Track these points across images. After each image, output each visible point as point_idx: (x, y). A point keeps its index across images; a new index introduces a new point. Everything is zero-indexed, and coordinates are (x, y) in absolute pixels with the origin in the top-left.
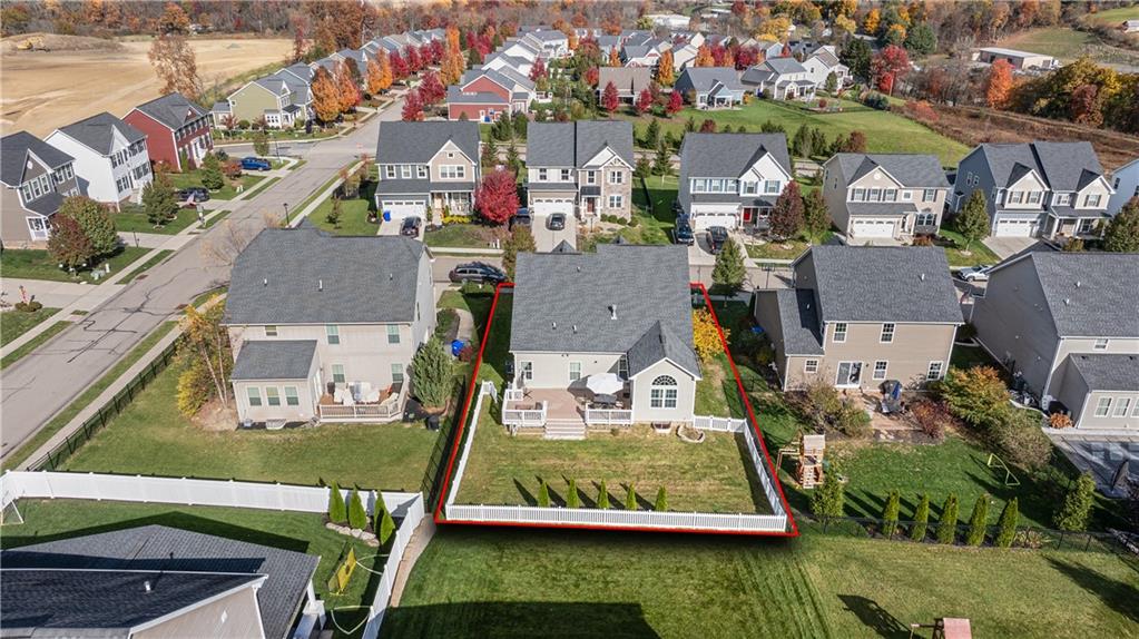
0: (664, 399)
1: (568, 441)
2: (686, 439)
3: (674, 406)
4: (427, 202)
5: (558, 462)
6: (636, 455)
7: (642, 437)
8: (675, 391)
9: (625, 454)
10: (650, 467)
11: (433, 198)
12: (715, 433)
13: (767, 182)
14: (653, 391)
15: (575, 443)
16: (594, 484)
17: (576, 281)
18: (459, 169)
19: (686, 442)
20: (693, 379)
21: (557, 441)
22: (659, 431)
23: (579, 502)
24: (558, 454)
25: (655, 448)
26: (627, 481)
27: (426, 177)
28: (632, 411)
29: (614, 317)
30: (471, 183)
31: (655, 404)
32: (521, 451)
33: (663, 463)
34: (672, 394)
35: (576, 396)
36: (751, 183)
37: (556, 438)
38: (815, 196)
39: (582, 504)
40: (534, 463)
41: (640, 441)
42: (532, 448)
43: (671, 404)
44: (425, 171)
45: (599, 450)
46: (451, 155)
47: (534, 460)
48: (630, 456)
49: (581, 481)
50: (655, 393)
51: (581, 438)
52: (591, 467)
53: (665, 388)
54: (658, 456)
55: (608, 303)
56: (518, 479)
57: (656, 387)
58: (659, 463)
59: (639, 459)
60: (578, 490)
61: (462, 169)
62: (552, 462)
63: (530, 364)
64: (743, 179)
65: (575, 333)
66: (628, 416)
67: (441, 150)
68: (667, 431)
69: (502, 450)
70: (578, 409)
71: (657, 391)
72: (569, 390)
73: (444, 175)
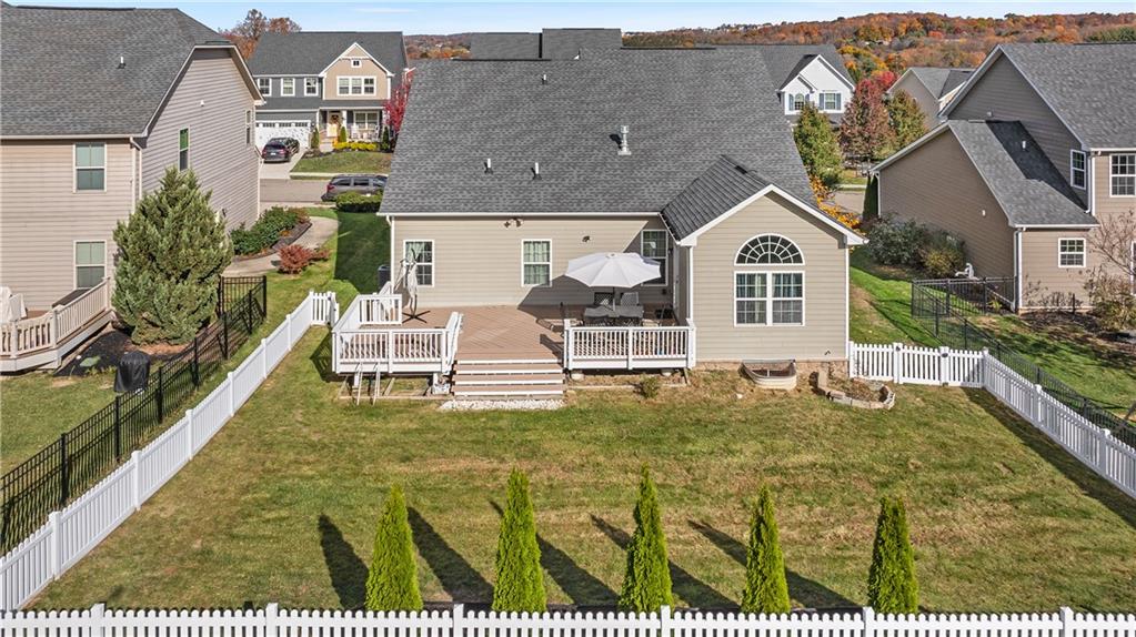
0: (770, 299)
1: (514, 412)
2: (845, 400)
3: (798, 319)
4: (314, 122)
5: (485, 464)
6: (720, 441)
7: (723, 399)
8: (798, 278)
9: (683, 439)
10: (773, 471)
11: (325, 120)
12: (915, 389)
13: (821, 95)
14: (740, 277)
15: (537, 416)
16: (600, 524)
17: (538, 97)
18: (367, 81)
19: (849, 408)
20: (842, 245)
21: (484, 413)
22: (769, 383)
23: (546, 586)
24: (482, 446)
25: (769, 422)
26: (709, 511)
27: (317, 94)
28: (692, 330)
29: (625, 151)
30: (386, 100)
31: (749, 314)
32: (372, 440)
33: (807, 458)
34: (790, 286)
35: (540, 318)
36: (799, 96)
37: (480, 406)
38: (902, 101)
39: (560, 596)
40: (404, 468)
41: (720, 408)
42: (406, 432)
43: (788, 314)
44: (317, 86)
45: (605, 432)
46: (356, 63)
47: (406, 459)
48: (702, 445)
49: (553, 516)
50: (746, 284)
51: (553, 405)
52: (586, 477)
53: (770, 270)
54: (784, 443)
55: (611, 129)
56: (335, 516)
57: (748, 269)
58: (794, 459)
59: (731, 452)
60: (545, 547)
61: (372, 81)
62: (462, 464)
63: (428, 246)
64: (787, 90)
65: (535, 177)
66: (681, 344)
67: (343, 56)
68: (789, 383)
69: (315, 438)
70: (544, 340)
71: (751, 278)
72: (523, 307)
73: (344, 90)
